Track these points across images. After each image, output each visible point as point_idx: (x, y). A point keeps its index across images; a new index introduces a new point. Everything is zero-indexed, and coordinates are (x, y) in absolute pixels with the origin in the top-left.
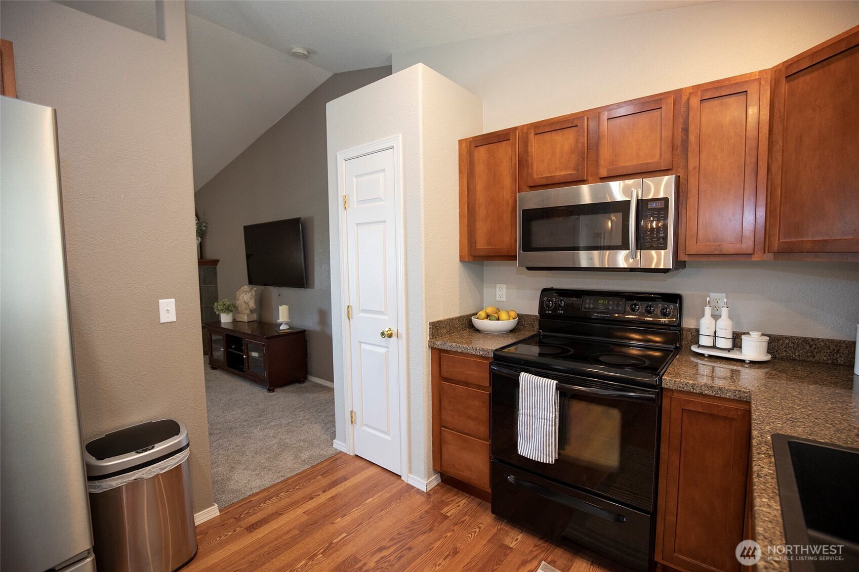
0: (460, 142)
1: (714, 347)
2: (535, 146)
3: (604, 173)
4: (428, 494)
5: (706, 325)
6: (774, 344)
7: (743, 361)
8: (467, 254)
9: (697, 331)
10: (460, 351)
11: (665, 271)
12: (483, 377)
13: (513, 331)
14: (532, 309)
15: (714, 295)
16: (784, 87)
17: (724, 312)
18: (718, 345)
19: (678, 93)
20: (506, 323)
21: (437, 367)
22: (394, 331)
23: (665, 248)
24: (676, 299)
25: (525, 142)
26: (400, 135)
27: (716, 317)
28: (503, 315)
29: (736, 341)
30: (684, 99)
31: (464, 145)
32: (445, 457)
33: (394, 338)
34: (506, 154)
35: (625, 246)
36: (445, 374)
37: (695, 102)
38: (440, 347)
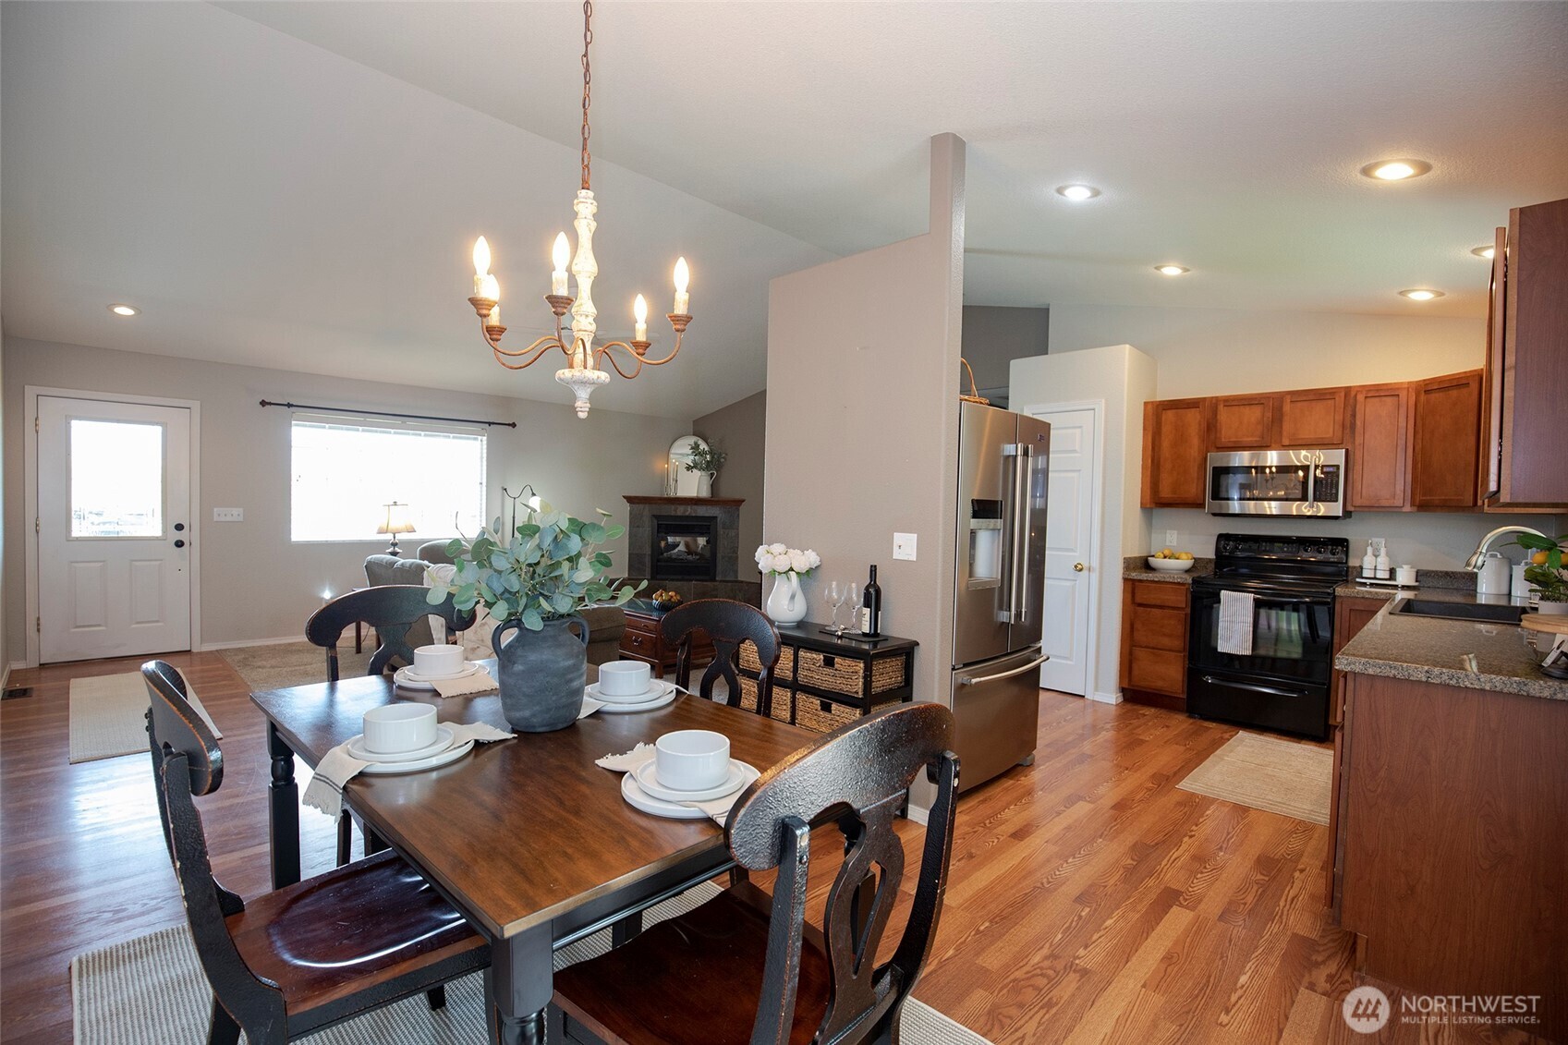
0: (1146, 403)
1: (1375, 578)
2: (1224, 415)
3: (1286, 442)
4: (1117, 705)
5: (1368, 562)
6: (1420, 575)
7: (1397, 586)
8: (1148, 501)
9: (1361, 568)
10: (1156, 579)
11: (1336, 518)
12: (1181, 600)
13: (1187, 571)
14: (1209, 553)
15: (1375, 540)
16: (1423, 397)
17: (1383, 551)
18: (1377, 577)
19: (1348, 390)
20: (1185, 563)
21: (1129, 596)
22: (1085, 565)
23: (1337, 501)
24: (1342, 544)
25: (1215, 412)
26: (1103, 401)
27: (1376, 556)
28: (1184, 556)
29: (1392, 572)
30: (1353, 393)
31: (1150, 407)
32: (1136, 672)
33: (1085, 572)
34: (1193, 418)
35: (1304, 498)
36: (1138, 600)
37: (1361, 398)
38: (1135, 578)
